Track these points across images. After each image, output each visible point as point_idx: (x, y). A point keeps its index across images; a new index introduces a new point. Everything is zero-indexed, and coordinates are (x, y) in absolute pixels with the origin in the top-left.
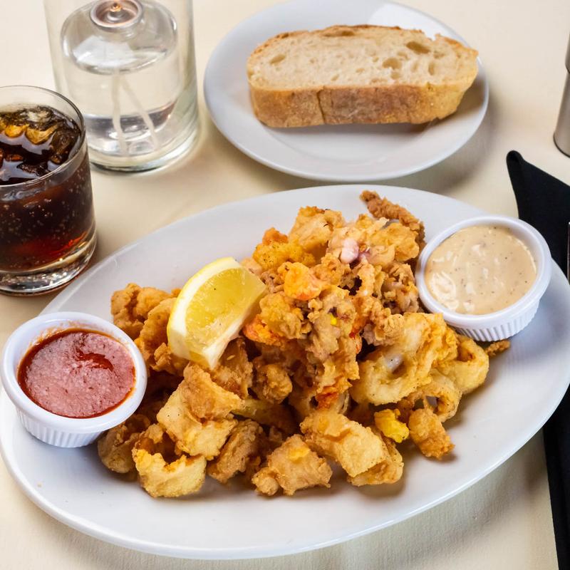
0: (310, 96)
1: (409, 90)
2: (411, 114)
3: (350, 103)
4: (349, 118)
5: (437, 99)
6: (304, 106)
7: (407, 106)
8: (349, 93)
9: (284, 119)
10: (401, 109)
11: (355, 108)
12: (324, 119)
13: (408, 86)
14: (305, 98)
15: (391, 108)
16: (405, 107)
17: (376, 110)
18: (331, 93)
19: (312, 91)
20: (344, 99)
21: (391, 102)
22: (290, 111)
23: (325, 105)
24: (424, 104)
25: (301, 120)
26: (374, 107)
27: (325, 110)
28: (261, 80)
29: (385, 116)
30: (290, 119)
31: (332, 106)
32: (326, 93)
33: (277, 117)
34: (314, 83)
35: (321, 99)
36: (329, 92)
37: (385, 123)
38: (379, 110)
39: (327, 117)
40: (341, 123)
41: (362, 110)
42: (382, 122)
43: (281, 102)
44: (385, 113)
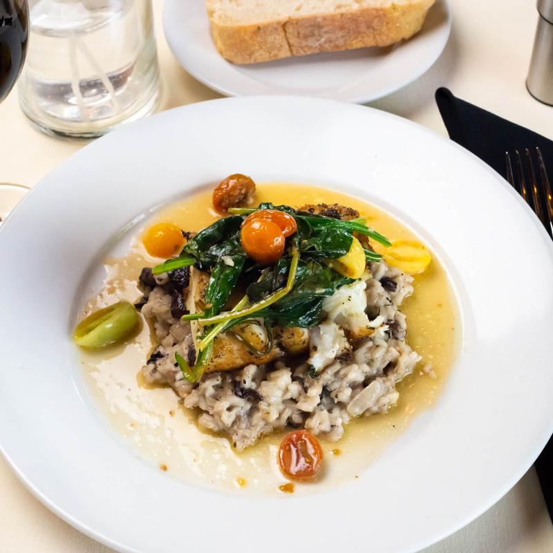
0: (276, 29)
1: (374, 12)
2: (377, 37)
3: (316, 32)
4: (316, 47)
5: (403, 19)
6: (270, 39)
7: (374, 29)
8: (315, 22)
9: (250, 55)
10: (368, 32)
11: (322, 37)
12: (291, 51)
13: (373, 9)
14: (271, 31)
15: (358, 33)
16: (371, 31)
17: (342, 37)
18: (297, 23)
19: (278, 23)
20: (310, 29)
21: (358, 27)
22: (257, 45)
23: (291, 36)
24: (390, 25)
25: (268, 54)
26: (341, 33)
27: (290, 41)
28: (223, 17)
29: (352, 41)
30: (257, 54)
31: (298, 37)
32: (292, 24)
33: (243, 53)
34: (278, 15)
35: (287, 30)
36: (295, 22)
37: (351, 48)
38: (345, 36)
39: (294, 49)
40: (309, 53)
41: (329, 38)
42: (350, 48)
43: (247, 38)
44: (352, 38)
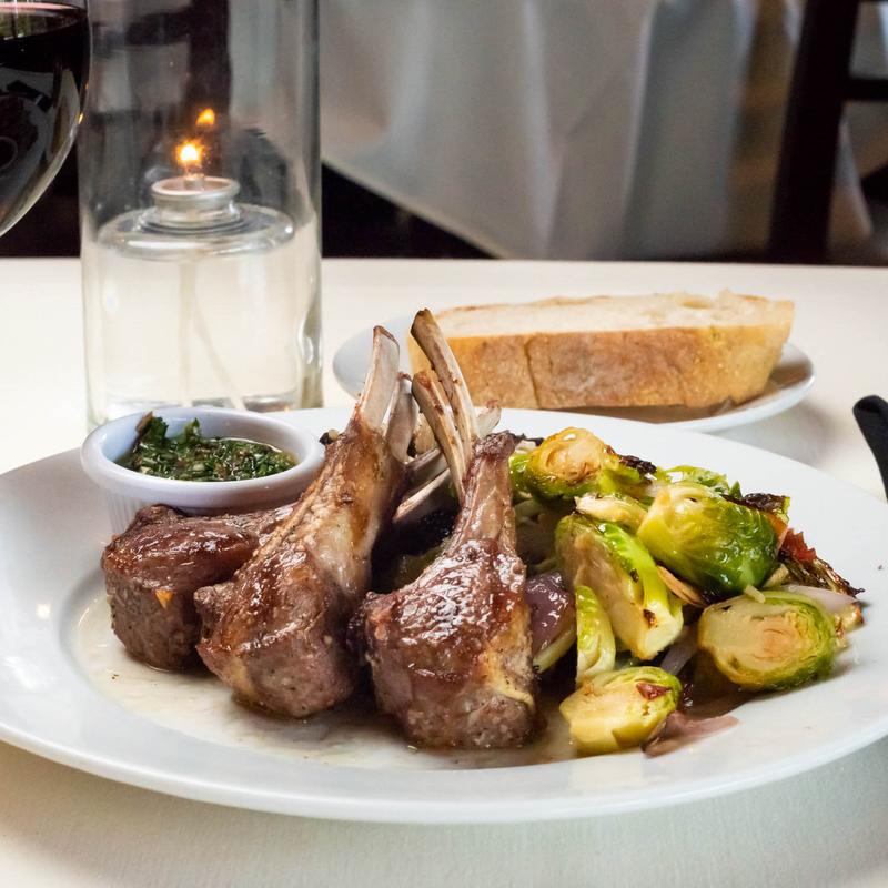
0: (513, 348)
1: (680, 335)
2: (685, 384)
3: (580, 363)
4: (580, 395)
5: (729, 355)
6: (503, 368)
7: (679, 370)
8: (580, 343)
10: (669, 374)
11: (591, 374)
12: (538, 397)
14: (505, 353)
15: (652, 374)
16: (676, 373)
17: (625, 379)
18: (548, 343)
19: (518, 338)
20: (570, 356)
23: (539, 367)
24: (707, 364)
26: (623, 370)
27: (538, 377)
29: (641, 388)
31: (551, 370)
32: (541, 343)
35: (532, 356)
36: (546, 340)
37: (641, 404)
38: (630, 377)
39: (542, 393)
41: (603, 378)
43: (464, 361)
44: (641, 383)
